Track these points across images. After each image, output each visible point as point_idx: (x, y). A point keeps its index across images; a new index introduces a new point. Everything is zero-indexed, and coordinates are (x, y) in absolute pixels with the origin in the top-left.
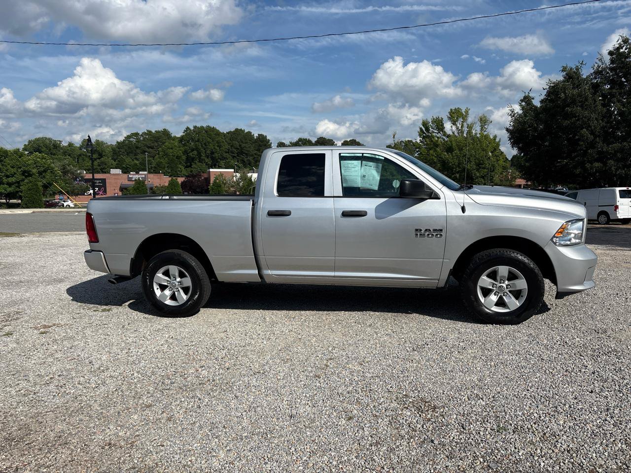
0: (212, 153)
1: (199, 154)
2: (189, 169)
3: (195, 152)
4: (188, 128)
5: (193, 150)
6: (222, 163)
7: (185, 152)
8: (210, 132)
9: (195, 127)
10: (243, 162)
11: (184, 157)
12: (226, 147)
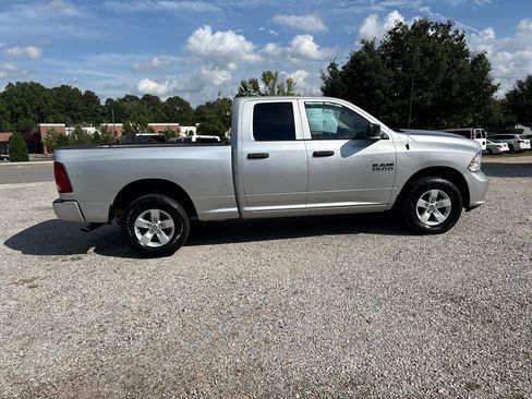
0: (39, 109)
1: (25, 109)
2: (15, 125)
3: (20, 108)
4: (10, 84)
5: (17, 106)
6: (51, 118)
7: (9, 108)
8: (35, 88)
9: (18, 83)
10: (72, 117)
11: (9, 113)
12: (53, 102)
